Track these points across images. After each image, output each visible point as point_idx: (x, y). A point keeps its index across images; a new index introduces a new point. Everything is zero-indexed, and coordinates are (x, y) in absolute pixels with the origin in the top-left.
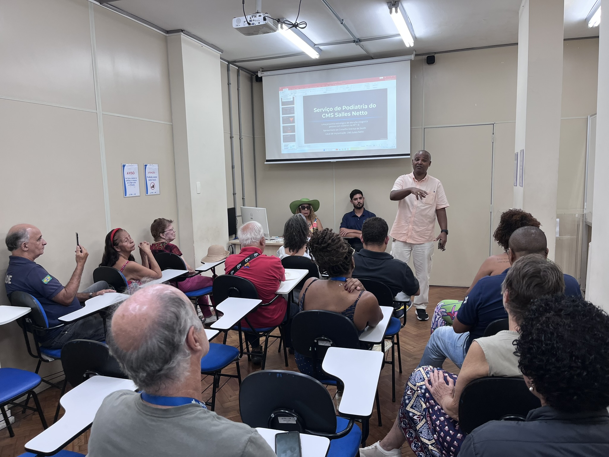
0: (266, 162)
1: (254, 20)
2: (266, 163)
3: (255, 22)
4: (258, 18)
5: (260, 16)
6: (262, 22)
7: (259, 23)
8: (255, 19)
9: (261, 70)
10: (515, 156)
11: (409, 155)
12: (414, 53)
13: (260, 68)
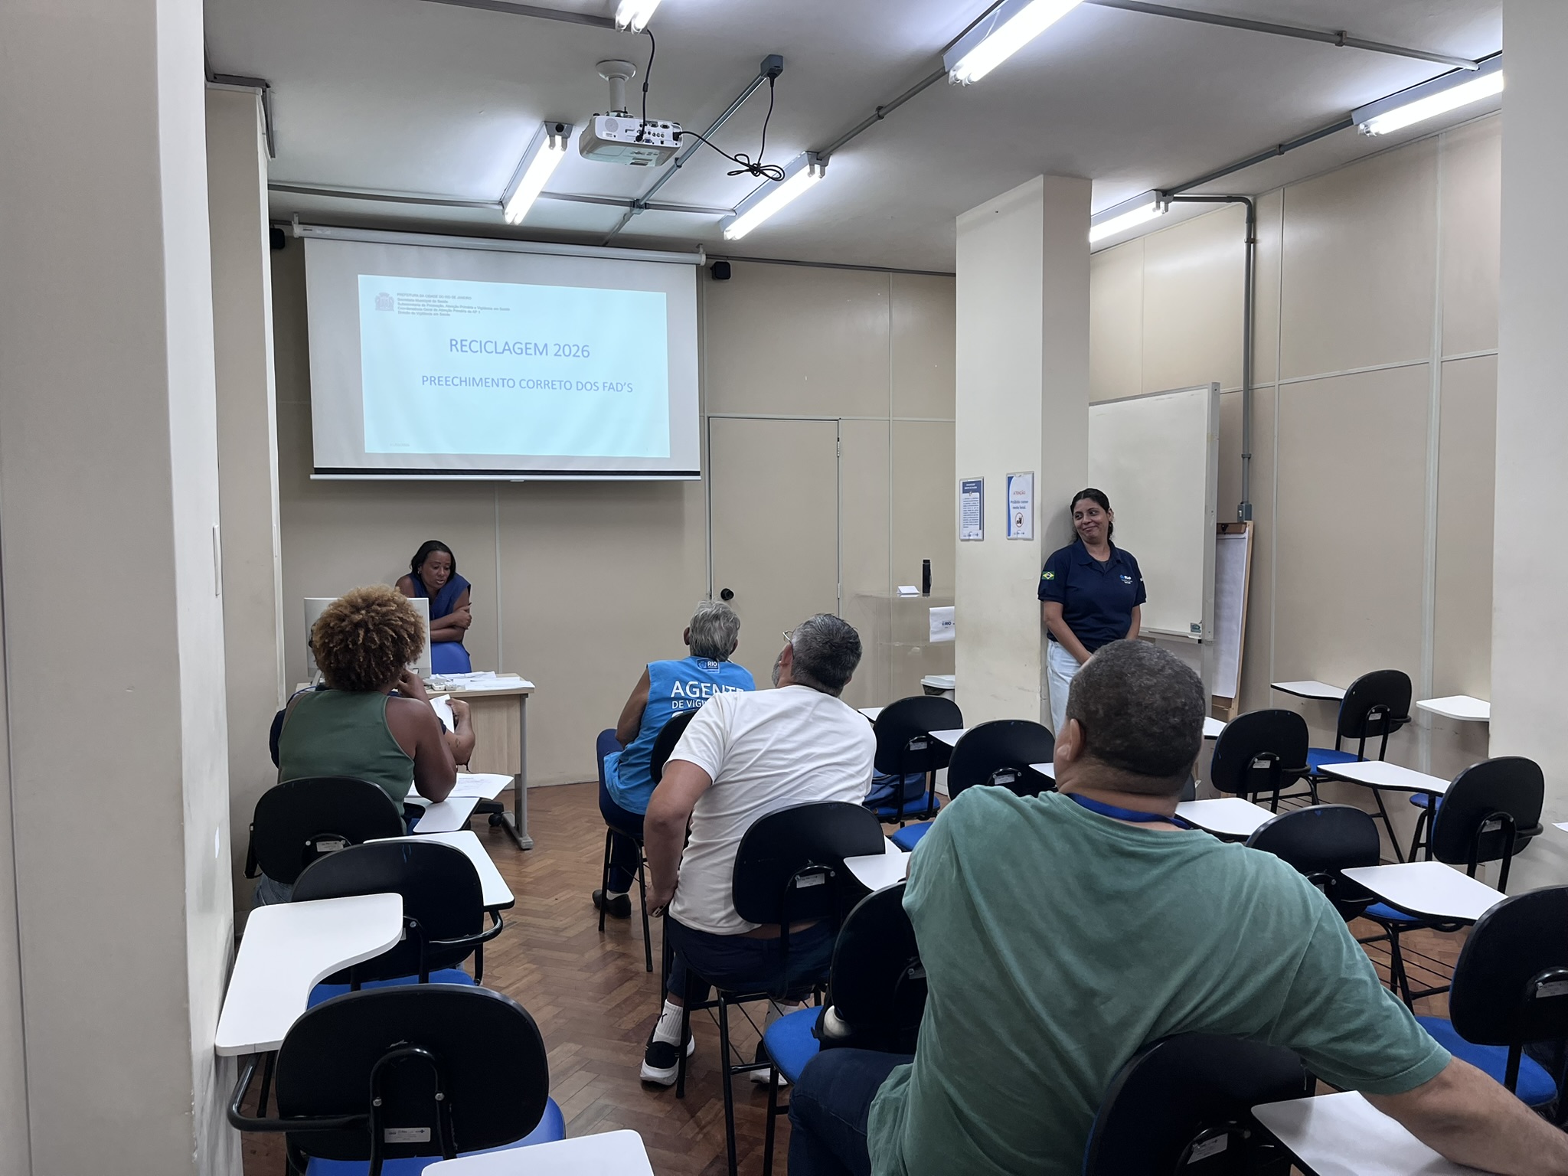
0: (316, 474)
1: (649, 133)
2: (313, 477)
3: (651, 137)
4: (659, 130)
5: (665, 127)
6: (670, 143)
7: (662, 143)
8: (653, 130)
9: (296, 219)
10: (964, 484)
11: (697, 473)
12: (701, 250)
13: (296, 213)
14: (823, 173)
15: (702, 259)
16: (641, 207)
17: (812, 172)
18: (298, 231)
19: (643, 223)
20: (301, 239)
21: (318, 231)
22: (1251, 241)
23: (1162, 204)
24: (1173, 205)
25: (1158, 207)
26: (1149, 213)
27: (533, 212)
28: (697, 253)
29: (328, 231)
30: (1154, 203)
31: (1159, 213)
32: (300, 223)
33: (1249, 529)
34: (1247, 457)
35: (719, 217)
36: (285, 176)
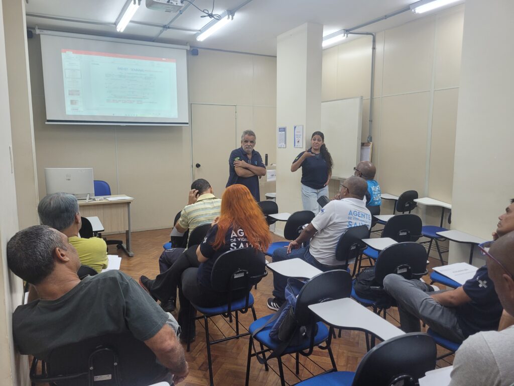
0: (47, 122)
1: (172, 0)
3: (173, 2)
6: (180, 4)
7: (177, 4)
9: (37, 27)
10: (280, 129)
11: (187, 123)
12: (188, 44)
13: (37, 25)
14: (232, 19)
15: (188, 48)
16: (167, 28)
17: (229, 18)
18: (38, 31)
19: (167, 34)
20: (39, 35)
21: (45, 32)
22: (374, 48)
23: (346, 35)
24: (349, 35)
25: (344, 36)
26: (341, 38)
27: (128, 28)
28: (186, 45)
29: (49, 32)
30: (343, 35)
31: (345, 38)
32: (38, 29)
33: (371, 145)
34: (371, 121)
35: (195, 33)
36: (32, 11)
